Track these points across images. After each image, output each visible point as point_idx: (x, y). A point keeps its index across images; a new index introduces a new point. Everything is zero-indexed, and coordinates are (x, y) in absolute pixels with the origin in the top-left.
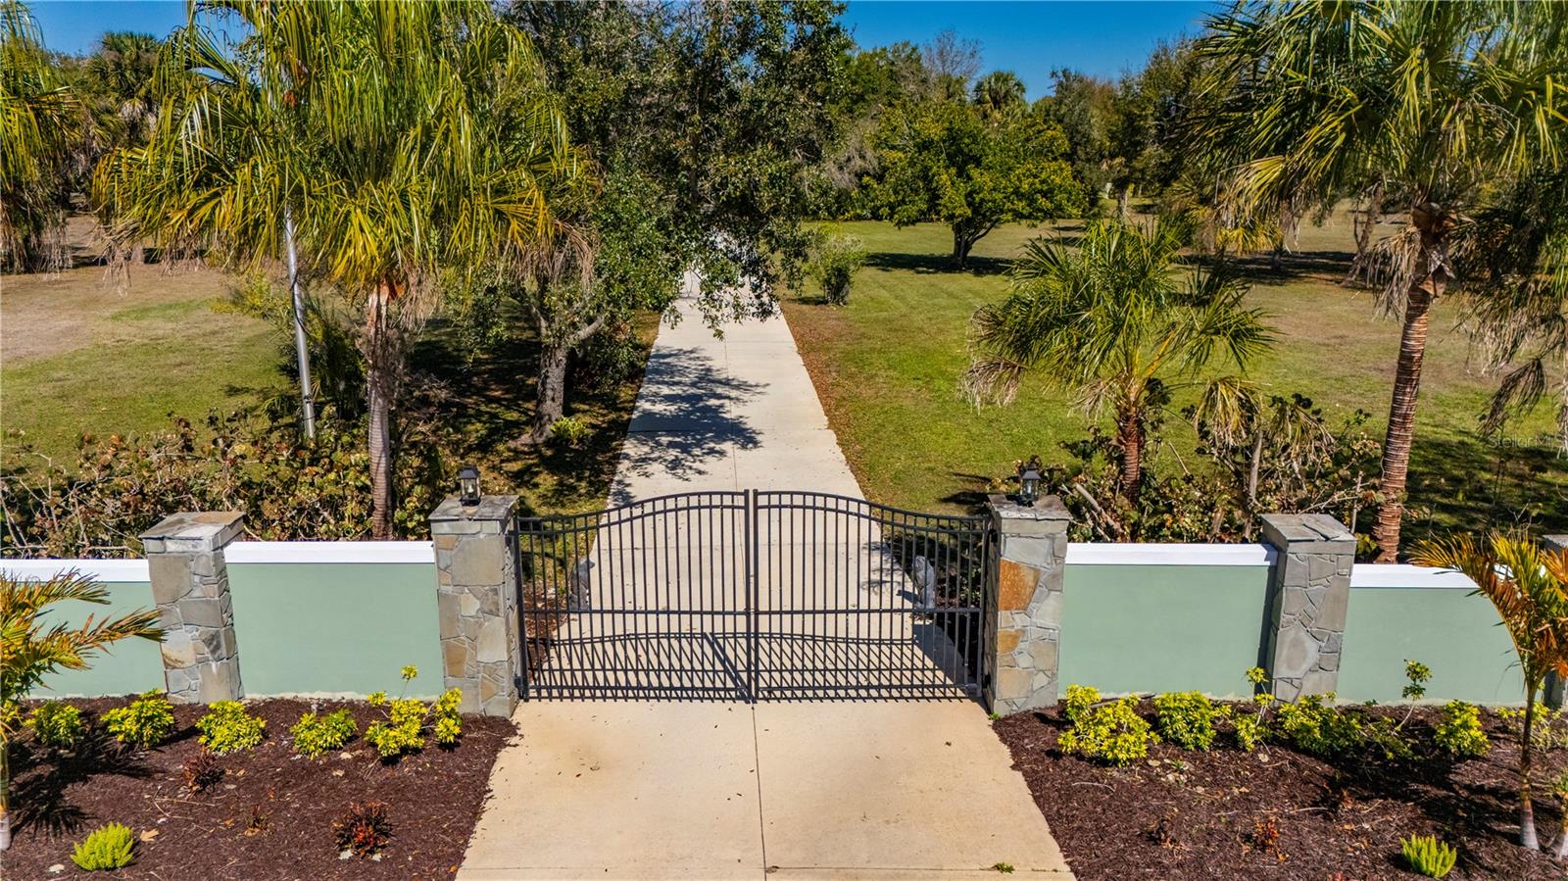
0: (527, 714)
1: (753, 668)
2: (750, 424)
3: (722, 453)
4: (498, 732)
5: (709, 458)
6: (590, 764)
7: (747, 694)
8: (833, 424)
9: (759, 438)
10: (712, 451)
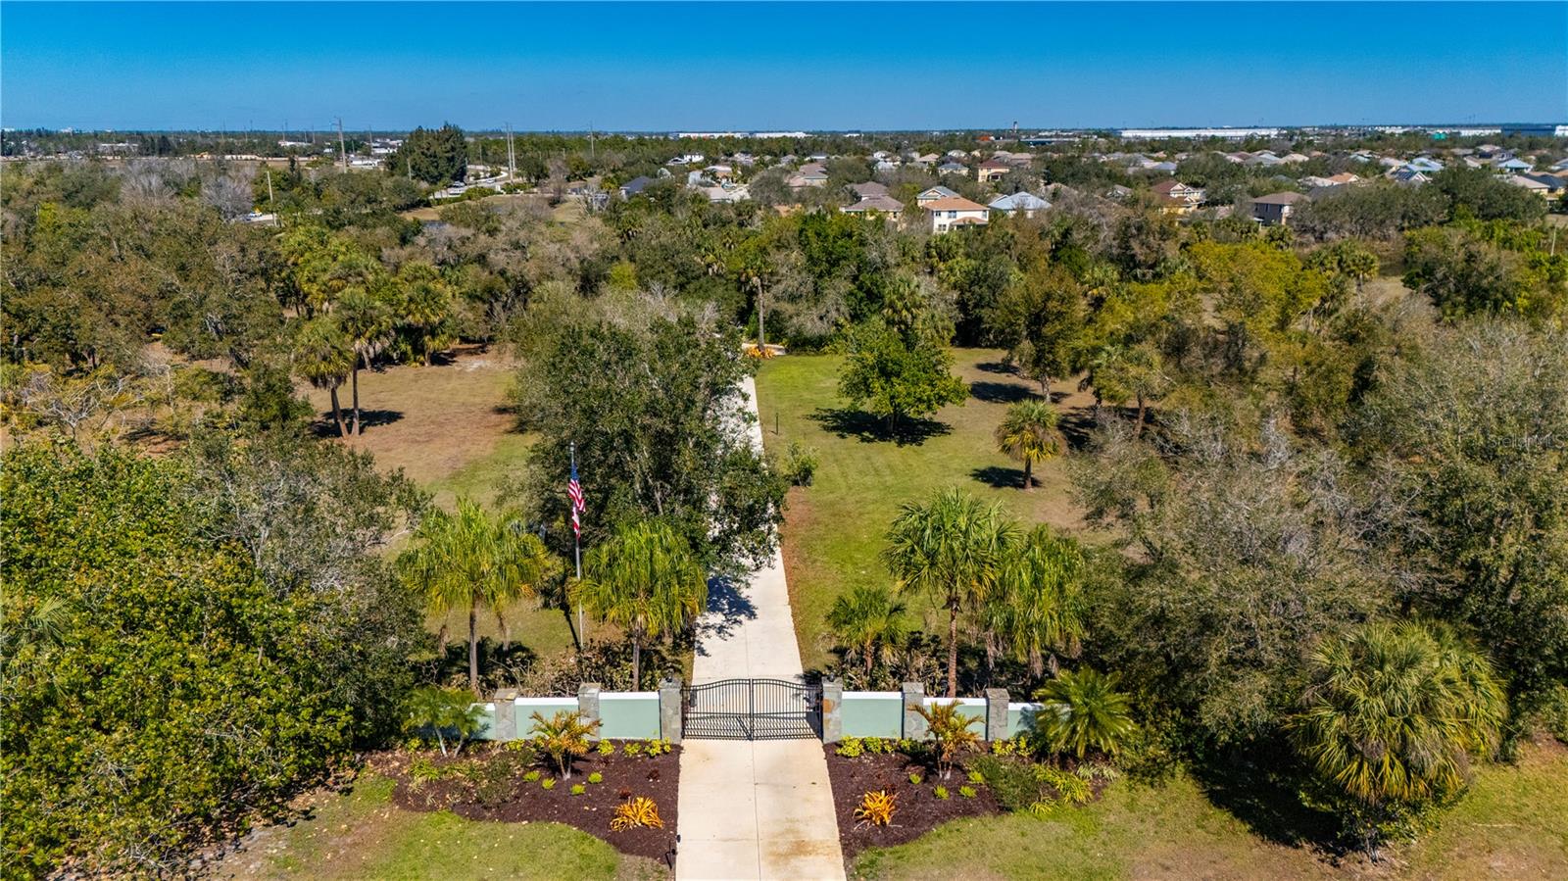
0: (685, 743)
1: (752, 730)
2: (753, 602)
3: (740, 622)
4: (678, 749)
5: (735, 626)
6: (706, 758)
7: (750, 738)
8: (791, 603)
9: (756, 612)
10: (736, 621)
